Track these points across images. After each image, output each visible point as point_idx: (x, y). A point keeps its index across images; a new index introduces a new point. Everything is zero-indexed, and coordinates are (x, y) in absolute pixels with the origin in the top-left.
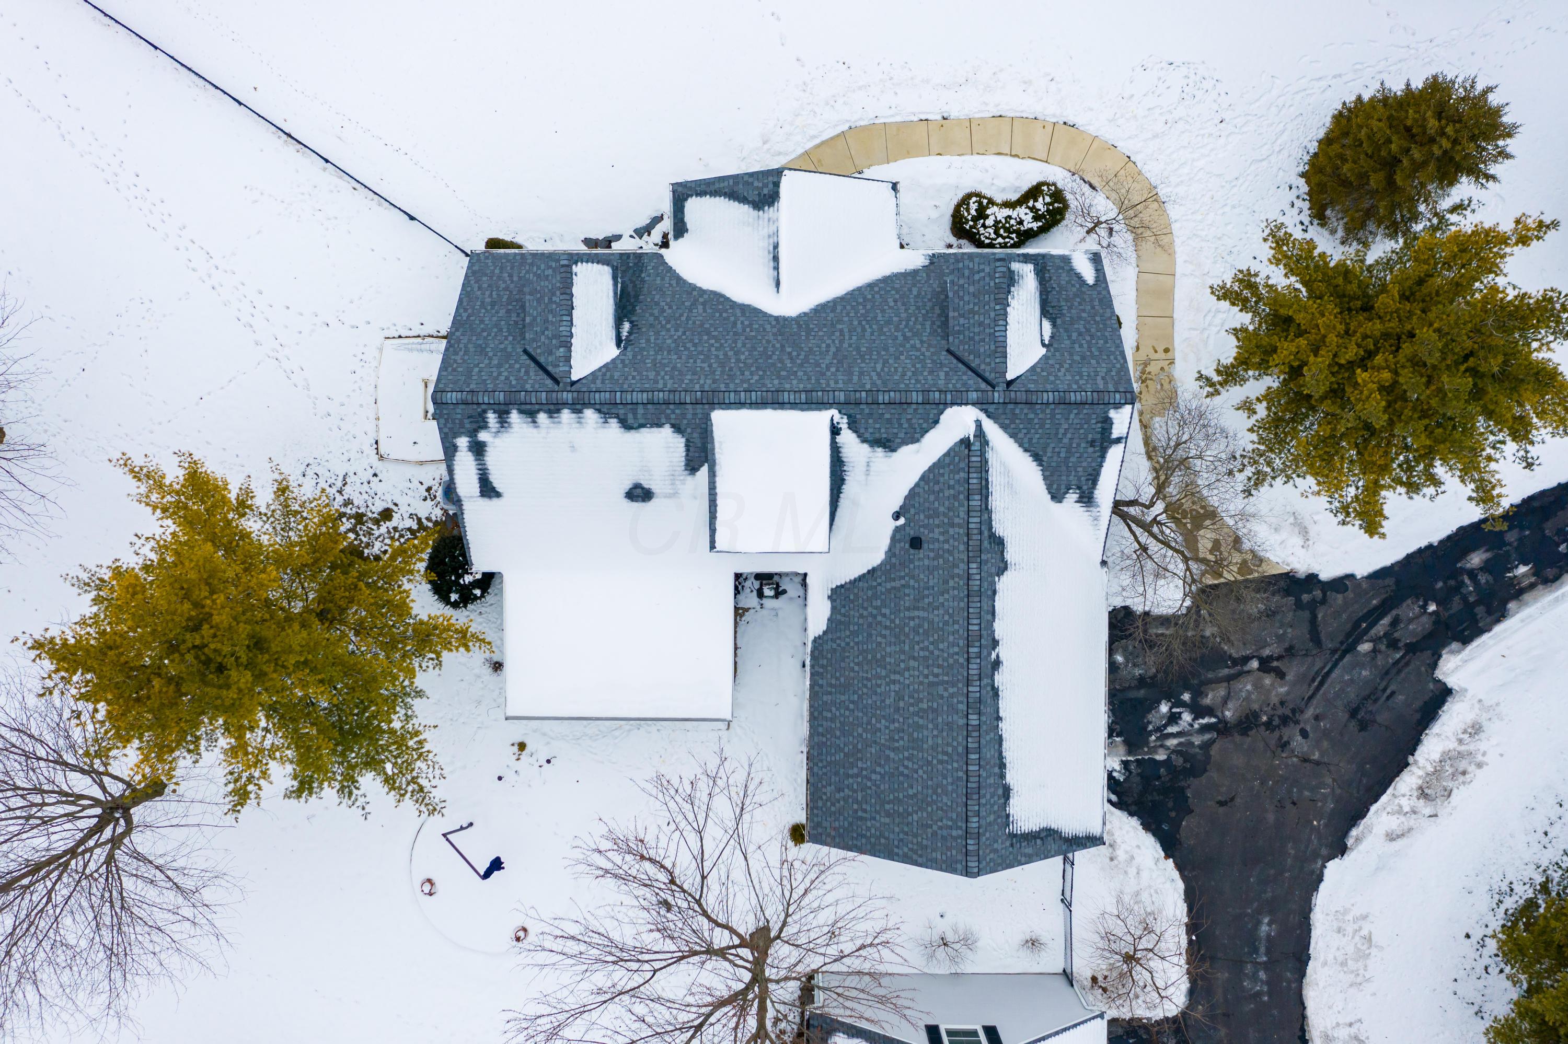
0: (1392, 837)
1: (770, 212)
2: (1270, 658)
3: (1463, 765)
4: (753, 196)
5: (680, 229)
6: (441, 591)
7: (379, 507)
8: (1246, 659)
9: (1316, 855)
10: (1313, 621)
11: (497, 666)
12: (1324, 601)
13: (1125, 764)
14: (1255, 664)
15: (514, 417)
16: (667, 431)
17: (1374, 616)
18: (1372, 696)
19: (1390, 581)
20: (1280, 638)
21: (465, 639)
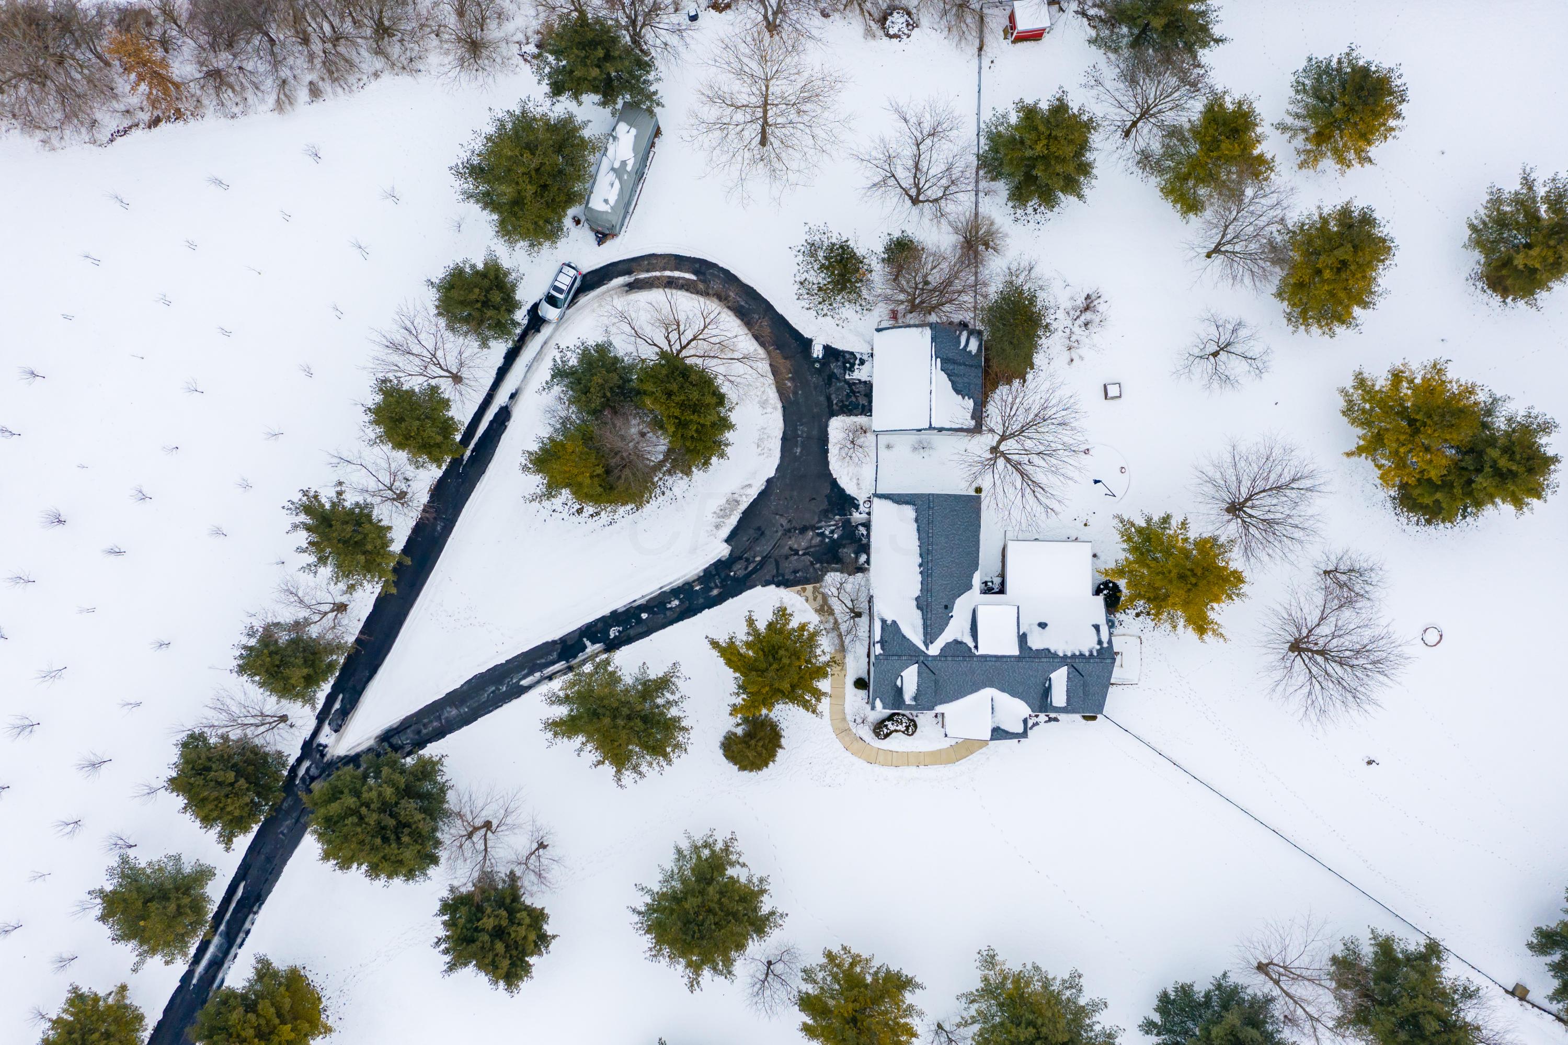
0: (750, 486)
1: (994, 725)
2: (795, 555)
3: (722, 513)
4: (1000, 732)
5: (1025, 721)
6: (1116, 588)
7: (1141, 618)
8: (804, 554)
9: (778, 478)
10: (778, 569)
11: (1095, 556)
12: (773, 577)
13: (851, 515)
14: (800, 553)
15: (1087, 654)
16: (1034, 648)
17: (755, 571)
18: (756, 539)
19: (748, 584)
20: (790, 563)
21: (1106, 573)
